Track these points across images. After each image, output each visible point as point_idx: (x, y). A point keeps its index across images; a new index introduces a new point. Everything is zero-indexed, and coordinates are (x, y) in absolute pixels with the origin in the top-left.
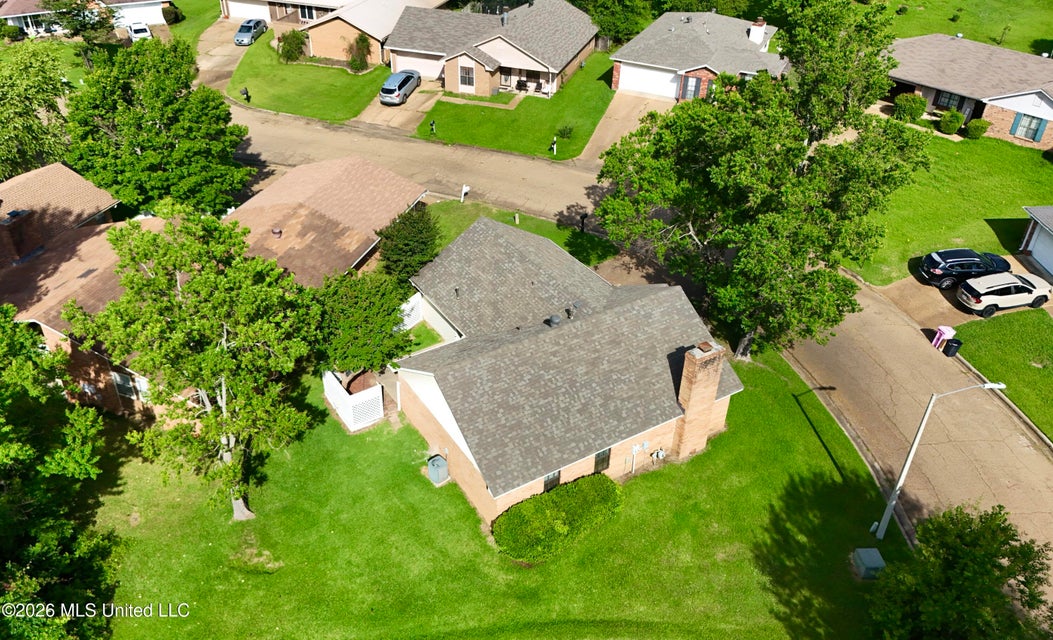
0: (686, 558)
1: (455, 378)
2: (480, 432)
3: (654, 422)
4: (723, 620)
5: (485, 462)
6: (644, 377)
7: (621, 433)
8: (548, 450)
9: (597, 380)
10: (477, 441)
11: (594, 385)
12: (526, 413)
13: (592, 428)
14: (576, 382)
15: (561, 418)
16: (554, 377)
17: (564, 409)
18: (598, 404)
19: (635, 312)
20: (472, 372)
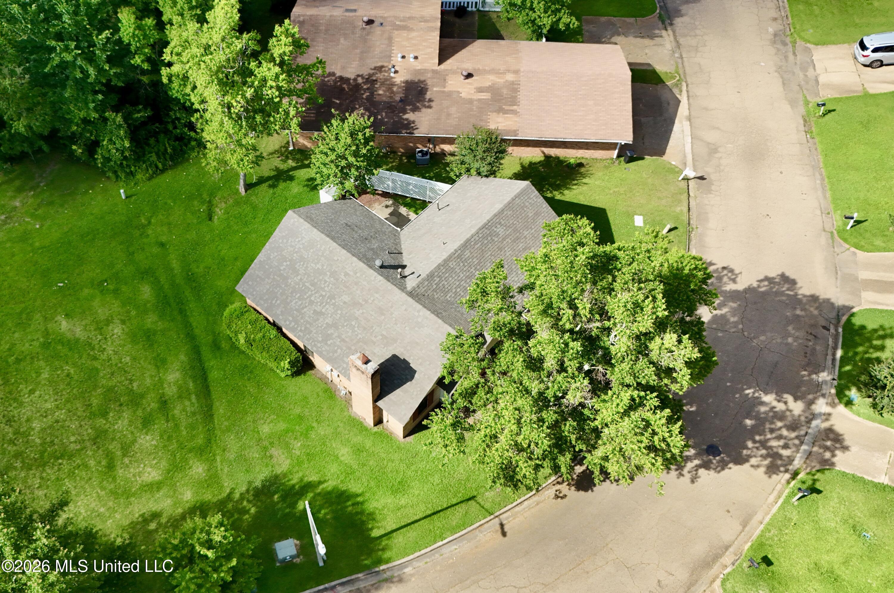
0: (265, 429)
4: (223, 460)
9: (344, 312)
12: (295, 278)
14: (334, 299)
15: (304, 302)
16: (330, 283)
17: (311, 301)
18: (327, 321)
19: (416, 314)
20: (303, 231)
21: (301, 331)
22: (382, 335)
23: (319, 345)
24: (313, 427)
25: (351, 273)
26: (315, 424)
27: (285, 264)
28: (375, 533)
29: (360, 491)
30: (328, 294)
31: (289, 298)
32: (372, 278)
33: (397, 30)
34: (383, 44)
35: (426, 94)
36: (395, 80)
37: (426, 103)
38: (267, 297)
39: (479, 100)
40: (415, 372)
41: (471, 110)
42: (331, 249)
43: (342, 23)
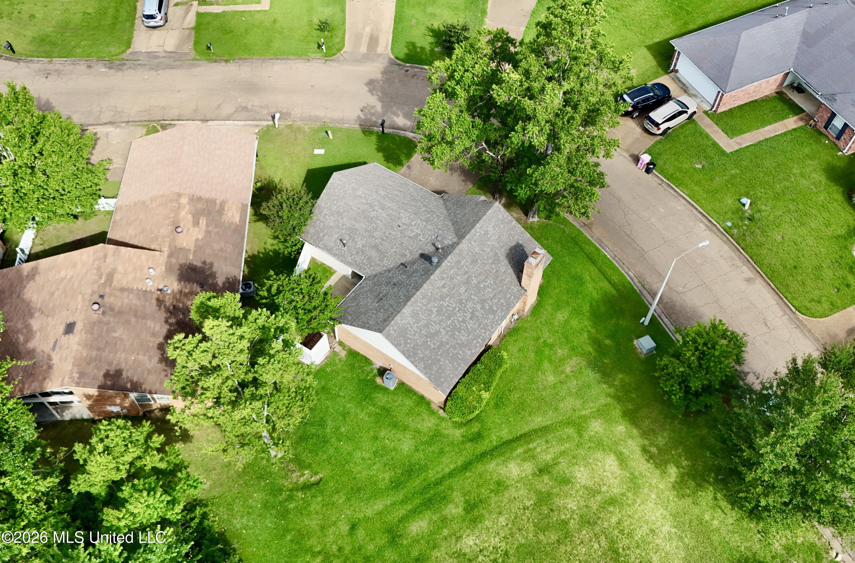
0: (551, 379)
1: (395, 331)
2: (422, 359)
3: (512, 305)
4: (583, 408)
5: (433, 377)
6: (497, 278)
7: (497, 321)
8: (463, 352)
9: (473, 293)
10: (423, 366)
11: (473, 297)
12: (443, 334)
13: (482, 326)
14: (462, 299)
15: (463, 328)
16: (450, 302)
17: (462, 322)
18: (479, 308)
19: (478, 234)
20: (403, 322)
21: (485, 333)
22: (492, 264)
23: (497, 318)
25: (443, 282)
27: (429, 343)
29: (588, 304)
30: (458, 305)
31: (458, 341)
32: (449, 264)
34: (128, 297)
35: (196, 266)
36: (176, 289)
37: (207, 267)
38: (455, 364)
39: (207, 225)
40: (518, 243)
41: (217, 233)
42: (421, 297)
43: (92, 333)
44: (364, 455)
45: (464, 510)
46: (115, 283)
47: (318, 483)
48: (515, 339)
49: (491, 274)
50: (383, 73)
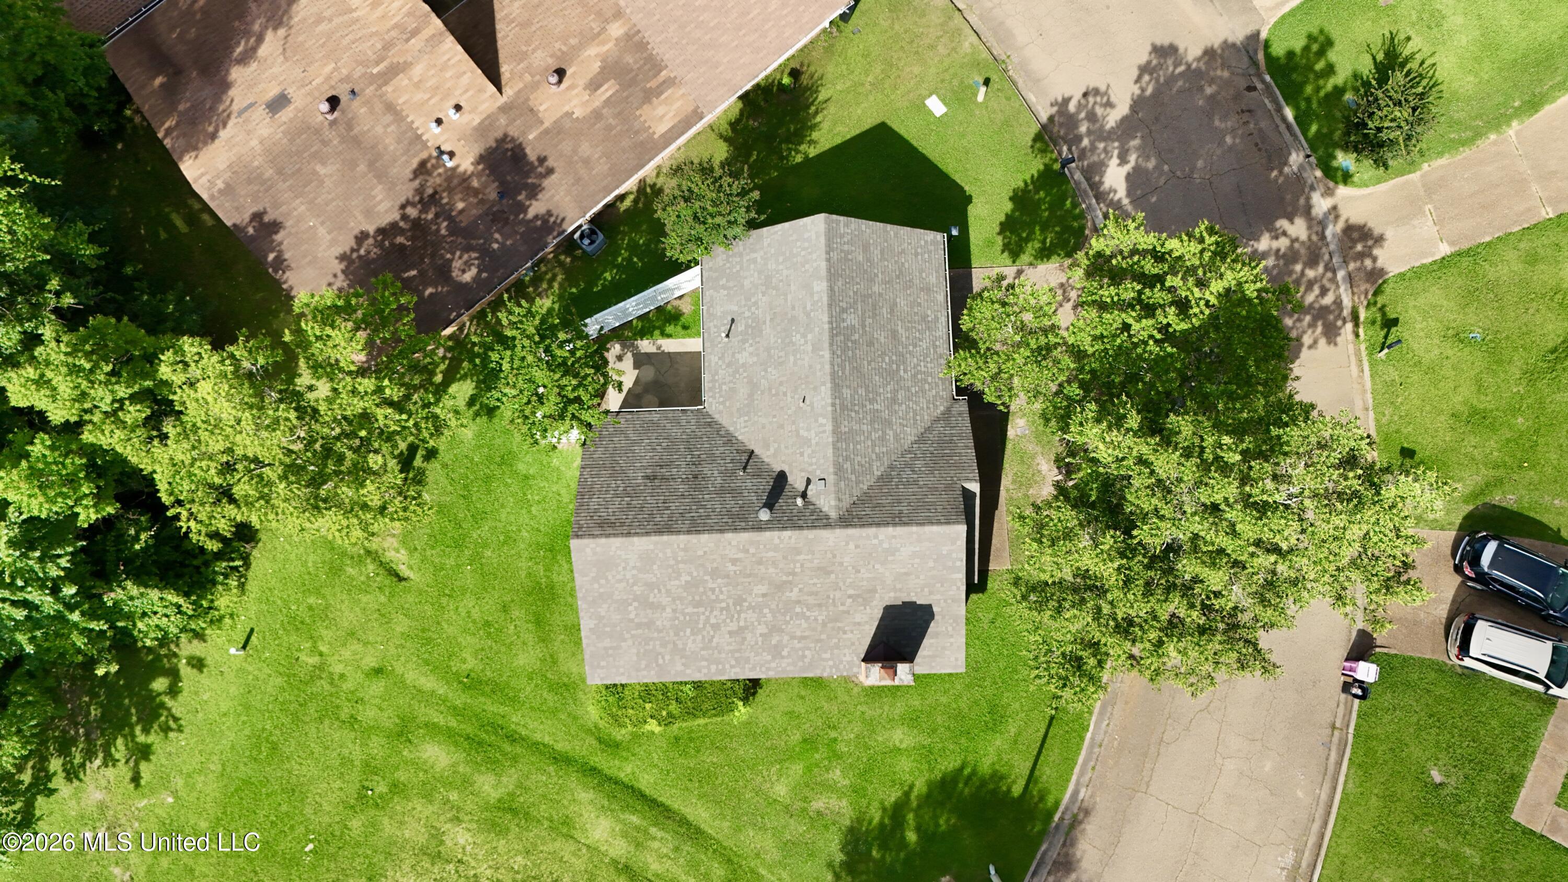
0: (781, 790)
3: (818, 671)
5: (592, 649)
6: (837, 621)
7: (769, 670)
8: (672, 660)
9: (773, 607)
11: (766, 611)
12: (665, 615)
14: (745, 600)
15: (705, 633)
16: (720, 588)
17: (713, 626)
18: (758, 632)
19: (875, 541)
20: (618, 552)
21: (732, 667)
22: (850, 596)
24: (835, 740)
25: (740, 555)
26: (833, 734)
27: (630, 608)
28: (1017, 790)
29: (958, 763)
30: (731, 602)
31: (679, 642)
32: (777, 541)
33: (386, 83)
34: (388, 125)
35: (525, 155)
36: (461, 169)
37: (540, 169)
38: (644, 663)
39: (607, 102)
40: (930, 606)
41: (609, 128)
42: (682, 546)
43: (291, 141)
44: (473, 611)
45: (499, 801)
46: (389, 89)
47: (401, 579)
48: (803, 693)
49: (831, 608)
50: (1209, 53)
